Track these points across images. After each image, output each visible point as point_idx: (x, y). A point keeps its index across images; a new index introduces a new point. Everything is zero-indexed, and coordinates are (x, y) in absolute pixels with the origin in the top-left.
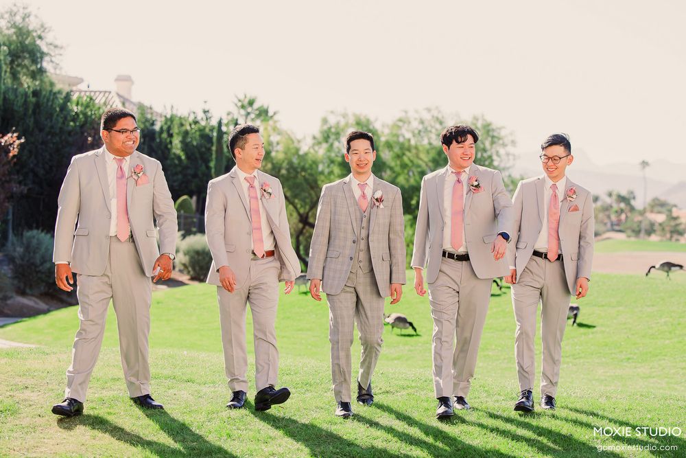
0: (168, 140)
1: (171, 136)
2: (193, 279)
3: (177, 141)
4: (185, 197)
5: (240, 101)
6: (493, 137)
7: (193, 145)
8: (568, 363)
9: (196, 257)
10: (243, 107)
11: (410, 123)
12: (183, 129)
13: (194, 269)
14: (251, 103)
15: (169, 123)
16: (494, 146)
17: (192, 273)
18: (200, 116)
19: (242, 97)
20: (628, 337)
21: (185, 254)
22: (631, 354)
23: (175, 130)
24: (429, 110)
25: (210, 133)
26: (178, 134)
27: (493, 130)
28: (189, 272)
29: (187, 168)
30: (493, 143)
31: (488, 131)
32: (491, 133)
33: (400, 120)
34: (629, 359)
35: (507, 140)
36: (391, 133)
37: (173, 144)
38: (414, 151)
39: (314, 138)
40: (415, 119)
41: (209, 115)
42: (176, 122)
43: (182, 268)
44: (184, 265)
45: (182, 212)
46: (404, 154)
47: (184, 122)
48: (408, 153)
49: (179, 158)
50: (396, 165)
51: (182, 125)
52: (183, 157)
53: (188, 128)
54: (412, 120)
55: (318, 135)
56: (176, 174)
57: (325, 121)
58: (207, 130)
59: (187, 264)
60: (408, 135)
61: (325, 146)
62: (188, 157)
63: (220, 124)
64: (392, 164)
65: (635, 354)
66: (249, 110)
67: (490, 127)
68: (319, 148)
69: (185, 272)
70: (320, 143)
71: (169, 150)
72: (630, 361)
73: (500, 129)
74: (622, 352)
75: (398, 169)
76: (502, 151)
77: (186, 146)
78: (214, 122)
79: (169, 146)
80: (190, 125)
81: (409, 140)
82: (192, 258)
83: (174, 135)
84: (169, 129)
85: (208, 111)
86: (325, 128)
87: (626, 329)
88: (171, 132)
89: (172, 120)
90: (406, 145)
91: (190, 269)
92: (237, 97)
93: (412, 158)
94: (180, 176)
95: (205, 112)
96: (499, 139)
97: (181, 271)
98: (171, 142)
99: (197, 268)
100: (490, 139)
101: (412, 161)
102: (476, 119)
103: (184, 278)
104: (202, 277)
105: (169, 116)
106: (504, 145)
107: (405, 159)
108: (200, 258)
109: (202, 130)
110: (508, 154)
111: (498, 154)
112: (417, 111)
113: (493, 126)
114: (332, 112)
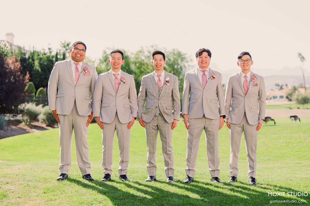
0: (32, 62)
1: (33, 60)
2: (48, 126)
3: (36, 63)
4: (41, 88)
5: (63, 44)
6: (182, 58)
7: (44, 64)
8: (241, 162)
9: (49, 116)
10: (64, 47)
11: (144, 52)
12: (39, 57)
13: (48, 121)
14: (68, 45)
15: (32, 54)
16: (183, 62)
17: (47, 123)
18: (47, 51)
19: (63, 42)
20: (266, 149)
21: (44, 115)
22: (270, 157)
23: (36, 57)
24: (152, 47)
25: (52, 59)
26: (37, 59)
27: (182, 55)
28: (46, 123)
29: (41, 75)
30: (182, 61)
31: (180, 56)
32: (181, 57)
33: (140, 52)
34: (269, 159)
35: (188, 59)
36: (135, 57)
37: (35, 64)
38: (146, 65)
39: (100, 60)
40: (147, 51)
41: (51, 50)
42: (36, 54)
43: (42, 121)
44: (44, 120)
45: (41, 95)
46: (141, 67)
47: (40, 54)
48: (143, 66)
49: (38, 71)
50: (138, 72)
51: (39, 55)
52: (40, 70)
53: (42, 56)
54: (145, 51)
55: (102, 59)
56: (37, 78)
57: (105, 52)
58: (50, 57)
59: (45, 119)
60: (143, 58)
61: (105, 63)
62: (42, 70)
63: (57, 54)
64: (136, 71)
65: (272, 157)
66: (67, 48)
67: (181, 54)
68: (103, 64)
69: (44, 123)
70: (103, 62)
71: (33, 67)
72: (270, 160)
73: (185, 54)
74: (265, 156)
75: (138, 73)
76: (186, 65)
77: (41, 65)
78: (54, 54)
79: (33, 65)
80: (43, 55)
81: (144, 60)
82: (47, 116)
83: (35, 60)
84: (33, 57)
85: (51, 49)
86: (105, 55)
87: (264, 145)
88: (34, 58)
89: (34, 53)
90: (142, 62)
91: (46, 121)
92: (61, 42)
93: (145, 69)
94: (38, 79)
95: (49, 49)
96: (185, 58)
97: (42, 122)
98: (34, 63)
99: (50, 121)
100: (180, 59)
101: (145, 70)
102: (174, 50)
103: (44, 125)
104: (52, 125)
105: (32, 52)
106: (187, 62)
107: (142, 69)
108: (51, 116)
109: (48, 57)
110: (189, 66)
111: (184, 66)
112: (147, 47)
113: (182, 54)
114: (108, 48)
